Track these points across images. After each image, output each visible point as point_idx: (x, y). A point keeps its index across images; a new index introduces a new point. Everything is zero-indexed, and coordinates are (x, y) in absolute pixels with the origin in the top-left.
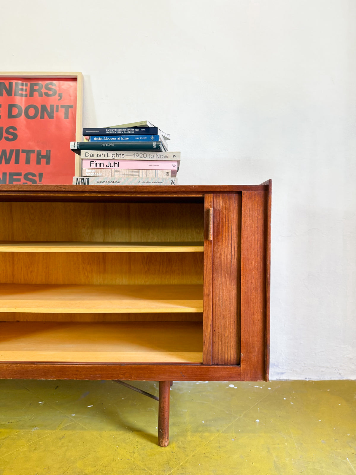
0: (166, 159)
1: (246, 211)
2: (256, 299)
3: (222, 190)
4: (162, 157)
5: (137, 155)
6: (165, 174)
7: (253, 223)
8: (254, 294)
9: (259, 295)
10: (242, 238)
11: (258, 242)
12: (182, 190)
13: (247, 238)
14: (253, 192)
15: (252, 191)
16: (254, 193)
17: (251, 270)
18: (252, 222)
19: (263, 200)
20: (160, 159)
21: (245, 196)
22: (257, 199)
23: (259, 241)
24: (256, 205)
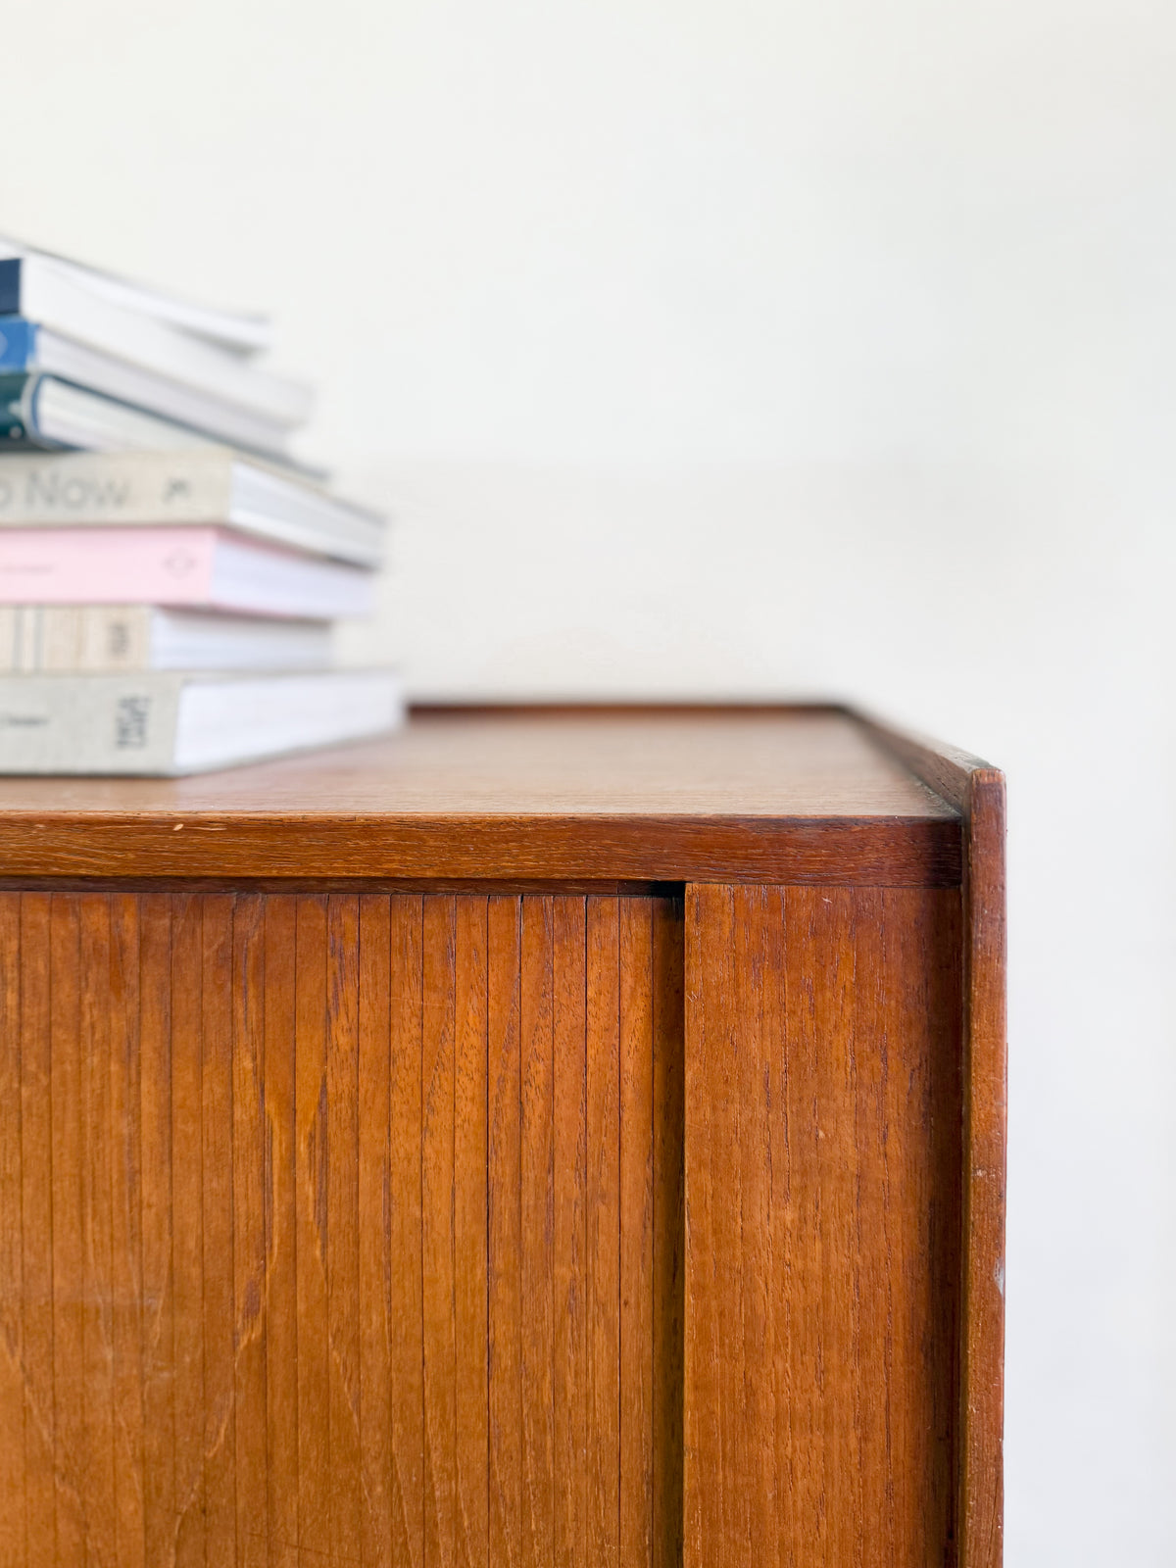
0: (112, 514)
1: (729, 1100)
3: (470, 866)
4: (75, 494)
6: (97, 638)
7: (809, 1229)
10: (688, 1396)
11: (864, 1438)
12: (57, 863)
13: (751, 1391)
14: (803, 892)
15: (789, 878)
16: (818, 903)
18: (803, 1220)
19: (914, 980)
20: (59, 514)
21: (713, 933)
22: (848, 977)
23: (879, 1438)
24: (841, 1044)
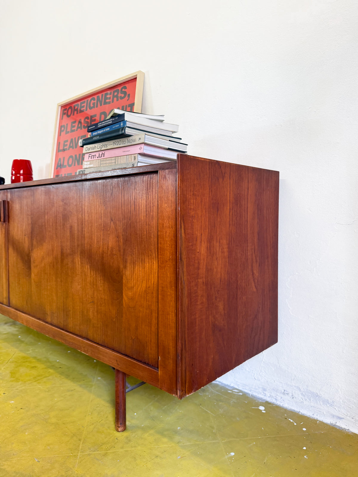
1: (162, 193)
2: (171, 297)
4: (131, 141)
5: (115, 143)
6: (133, 158)
7: (168, 207)
8: (170, 291)
9: (173, 292)
10: (159, 225)
11: (172, 229)
13: (163, 224)
17: (166, 261)
20: (130, 144)
24: (170, 186)
